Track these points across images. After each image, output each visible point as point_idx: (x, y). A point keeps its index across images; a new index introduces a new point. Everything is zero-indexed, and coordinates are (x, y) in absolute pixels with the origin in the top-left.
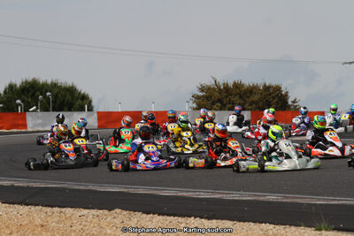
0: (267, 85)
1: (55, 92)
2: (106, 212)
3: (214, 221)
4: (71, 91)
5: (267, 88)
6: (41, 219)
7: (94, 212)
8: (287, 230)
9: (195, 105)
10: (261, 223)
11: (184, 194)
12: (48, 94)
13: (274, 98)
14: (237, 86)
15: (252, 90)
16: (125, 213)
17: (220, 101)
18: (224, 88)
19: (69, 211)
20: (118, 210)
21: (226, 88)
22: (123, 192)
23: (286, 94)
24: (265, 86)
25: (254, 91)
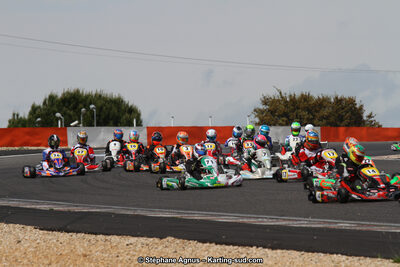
0: (339, 97)
1: (99, 104)
2: (157, 240)
3: (279, 251)
4: (118, 103)
5: (339, 101)
6: (83, 247)
7: (142, 240)
8: (361, 262)
9: (257, 120)
10: (332, 253)
11: (245, 220)
12: (92, 106)
13: (347, 112)
14: (305, 98)
15: (322, 103)
16: (178, 241)
17: (285, 115)
18: (291, 100)
19: (115, 239)
20: (170, 239)
21: (293, 99)
22: (176, 218)
23: (361, 107)
24: (337, 98)
25: (325, 104)
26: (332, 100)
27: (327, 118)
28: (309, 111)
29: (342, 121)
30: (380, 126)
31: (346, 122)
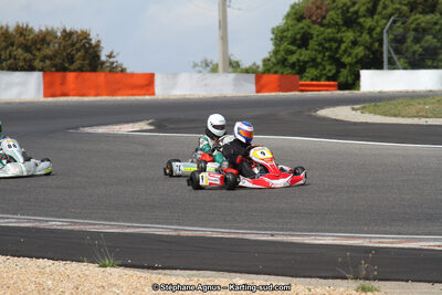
0: (68, 30)
5: (68, 35)
13: (78, 50)
14: (22, 31)
15: (44, 39)
18: (2, 34)
23: (98, 45)
24: (64, 31)
25: (48, 39)
26: (59, 34)
27: (50, 58)
28: (27, 49)
29: (72, 62)
30: (123, 70)
31: (77, 63)
